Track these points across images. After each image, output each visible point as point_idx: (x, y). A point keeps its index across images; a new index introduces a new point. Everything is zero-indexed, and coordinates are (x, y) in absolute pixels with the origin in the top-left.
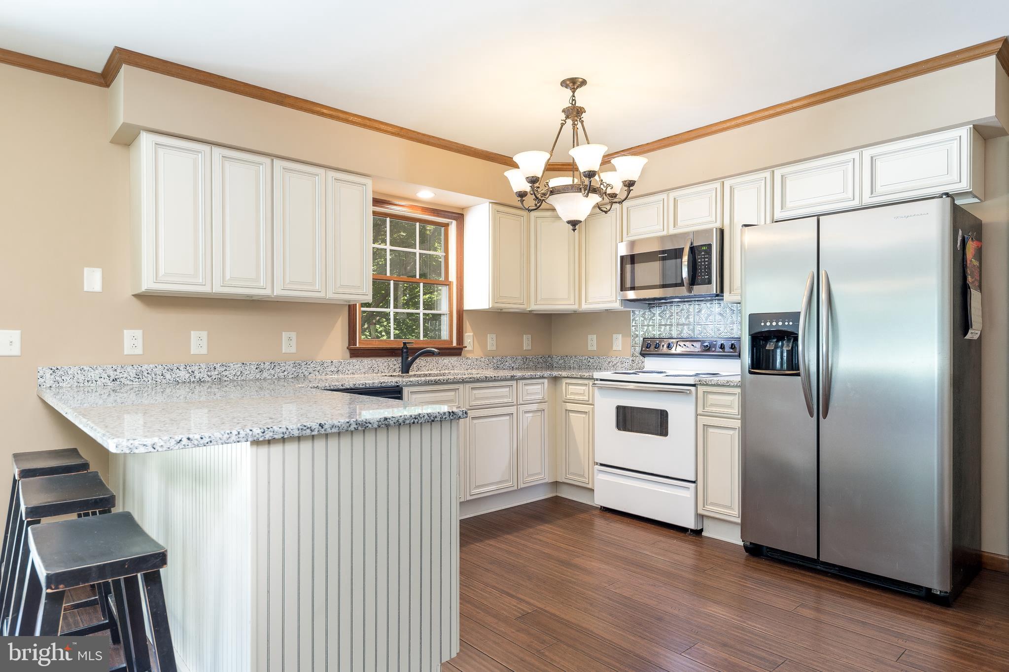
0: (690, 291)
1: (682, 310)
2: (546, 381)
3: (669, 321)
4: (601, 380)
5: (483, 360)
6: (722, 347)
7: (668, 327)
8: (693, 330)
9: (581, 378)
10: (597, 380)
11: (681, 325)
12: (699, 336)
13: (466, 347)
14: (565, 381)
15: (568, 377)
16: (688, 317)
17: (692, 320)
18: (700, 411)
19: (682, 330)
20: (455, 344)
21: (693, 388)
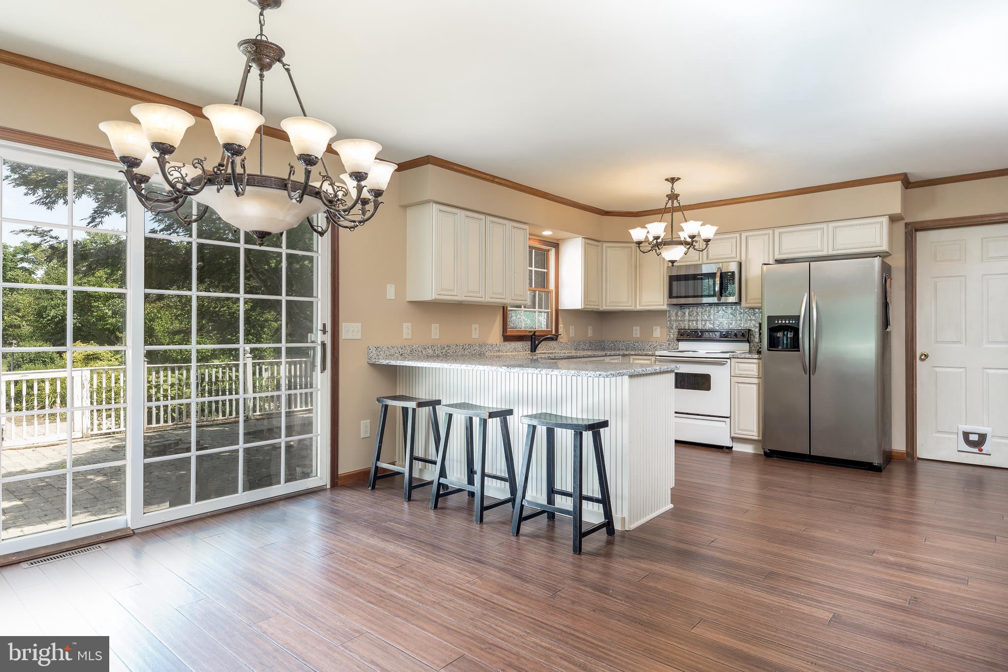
0: (719, 299)
1: (706, 311)
2: (620, 357)
3: (695, 318)
4: (660, 356)
5: (569, 343)
6: (736, 335)
7: (694, 322)
8: (713, 324)
9: (646, 355)
10: (657, 356)
11: (704, 321)
12: (717, 328)
13: (561, 335)
14: (632, 357)
15: (635, 355)
16: (709, 316)
17: (712, 317)
18: (732, 374)
19: (705, 324)
20: (554, 333)
21: (729, 360)
